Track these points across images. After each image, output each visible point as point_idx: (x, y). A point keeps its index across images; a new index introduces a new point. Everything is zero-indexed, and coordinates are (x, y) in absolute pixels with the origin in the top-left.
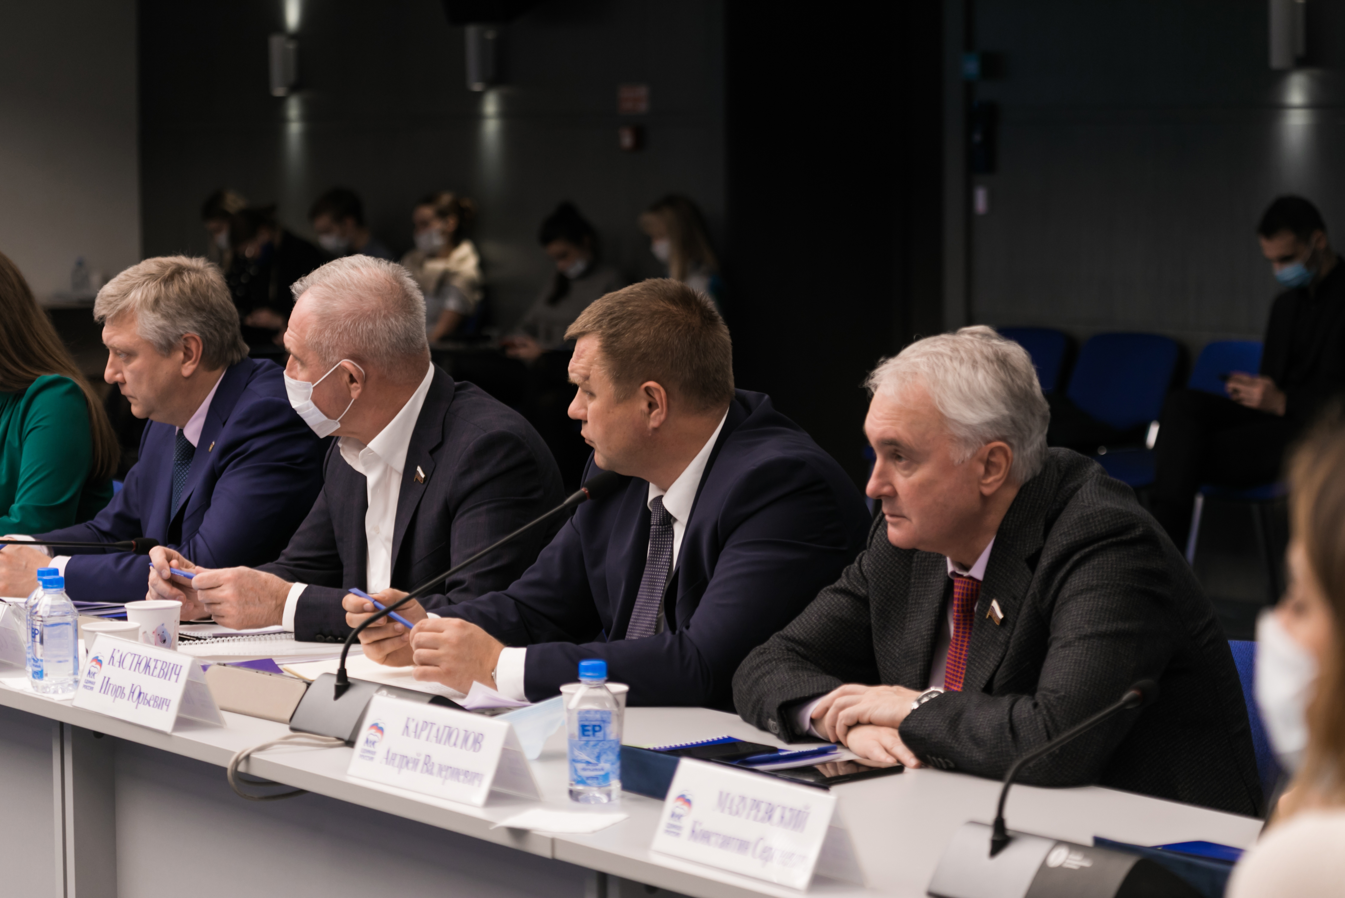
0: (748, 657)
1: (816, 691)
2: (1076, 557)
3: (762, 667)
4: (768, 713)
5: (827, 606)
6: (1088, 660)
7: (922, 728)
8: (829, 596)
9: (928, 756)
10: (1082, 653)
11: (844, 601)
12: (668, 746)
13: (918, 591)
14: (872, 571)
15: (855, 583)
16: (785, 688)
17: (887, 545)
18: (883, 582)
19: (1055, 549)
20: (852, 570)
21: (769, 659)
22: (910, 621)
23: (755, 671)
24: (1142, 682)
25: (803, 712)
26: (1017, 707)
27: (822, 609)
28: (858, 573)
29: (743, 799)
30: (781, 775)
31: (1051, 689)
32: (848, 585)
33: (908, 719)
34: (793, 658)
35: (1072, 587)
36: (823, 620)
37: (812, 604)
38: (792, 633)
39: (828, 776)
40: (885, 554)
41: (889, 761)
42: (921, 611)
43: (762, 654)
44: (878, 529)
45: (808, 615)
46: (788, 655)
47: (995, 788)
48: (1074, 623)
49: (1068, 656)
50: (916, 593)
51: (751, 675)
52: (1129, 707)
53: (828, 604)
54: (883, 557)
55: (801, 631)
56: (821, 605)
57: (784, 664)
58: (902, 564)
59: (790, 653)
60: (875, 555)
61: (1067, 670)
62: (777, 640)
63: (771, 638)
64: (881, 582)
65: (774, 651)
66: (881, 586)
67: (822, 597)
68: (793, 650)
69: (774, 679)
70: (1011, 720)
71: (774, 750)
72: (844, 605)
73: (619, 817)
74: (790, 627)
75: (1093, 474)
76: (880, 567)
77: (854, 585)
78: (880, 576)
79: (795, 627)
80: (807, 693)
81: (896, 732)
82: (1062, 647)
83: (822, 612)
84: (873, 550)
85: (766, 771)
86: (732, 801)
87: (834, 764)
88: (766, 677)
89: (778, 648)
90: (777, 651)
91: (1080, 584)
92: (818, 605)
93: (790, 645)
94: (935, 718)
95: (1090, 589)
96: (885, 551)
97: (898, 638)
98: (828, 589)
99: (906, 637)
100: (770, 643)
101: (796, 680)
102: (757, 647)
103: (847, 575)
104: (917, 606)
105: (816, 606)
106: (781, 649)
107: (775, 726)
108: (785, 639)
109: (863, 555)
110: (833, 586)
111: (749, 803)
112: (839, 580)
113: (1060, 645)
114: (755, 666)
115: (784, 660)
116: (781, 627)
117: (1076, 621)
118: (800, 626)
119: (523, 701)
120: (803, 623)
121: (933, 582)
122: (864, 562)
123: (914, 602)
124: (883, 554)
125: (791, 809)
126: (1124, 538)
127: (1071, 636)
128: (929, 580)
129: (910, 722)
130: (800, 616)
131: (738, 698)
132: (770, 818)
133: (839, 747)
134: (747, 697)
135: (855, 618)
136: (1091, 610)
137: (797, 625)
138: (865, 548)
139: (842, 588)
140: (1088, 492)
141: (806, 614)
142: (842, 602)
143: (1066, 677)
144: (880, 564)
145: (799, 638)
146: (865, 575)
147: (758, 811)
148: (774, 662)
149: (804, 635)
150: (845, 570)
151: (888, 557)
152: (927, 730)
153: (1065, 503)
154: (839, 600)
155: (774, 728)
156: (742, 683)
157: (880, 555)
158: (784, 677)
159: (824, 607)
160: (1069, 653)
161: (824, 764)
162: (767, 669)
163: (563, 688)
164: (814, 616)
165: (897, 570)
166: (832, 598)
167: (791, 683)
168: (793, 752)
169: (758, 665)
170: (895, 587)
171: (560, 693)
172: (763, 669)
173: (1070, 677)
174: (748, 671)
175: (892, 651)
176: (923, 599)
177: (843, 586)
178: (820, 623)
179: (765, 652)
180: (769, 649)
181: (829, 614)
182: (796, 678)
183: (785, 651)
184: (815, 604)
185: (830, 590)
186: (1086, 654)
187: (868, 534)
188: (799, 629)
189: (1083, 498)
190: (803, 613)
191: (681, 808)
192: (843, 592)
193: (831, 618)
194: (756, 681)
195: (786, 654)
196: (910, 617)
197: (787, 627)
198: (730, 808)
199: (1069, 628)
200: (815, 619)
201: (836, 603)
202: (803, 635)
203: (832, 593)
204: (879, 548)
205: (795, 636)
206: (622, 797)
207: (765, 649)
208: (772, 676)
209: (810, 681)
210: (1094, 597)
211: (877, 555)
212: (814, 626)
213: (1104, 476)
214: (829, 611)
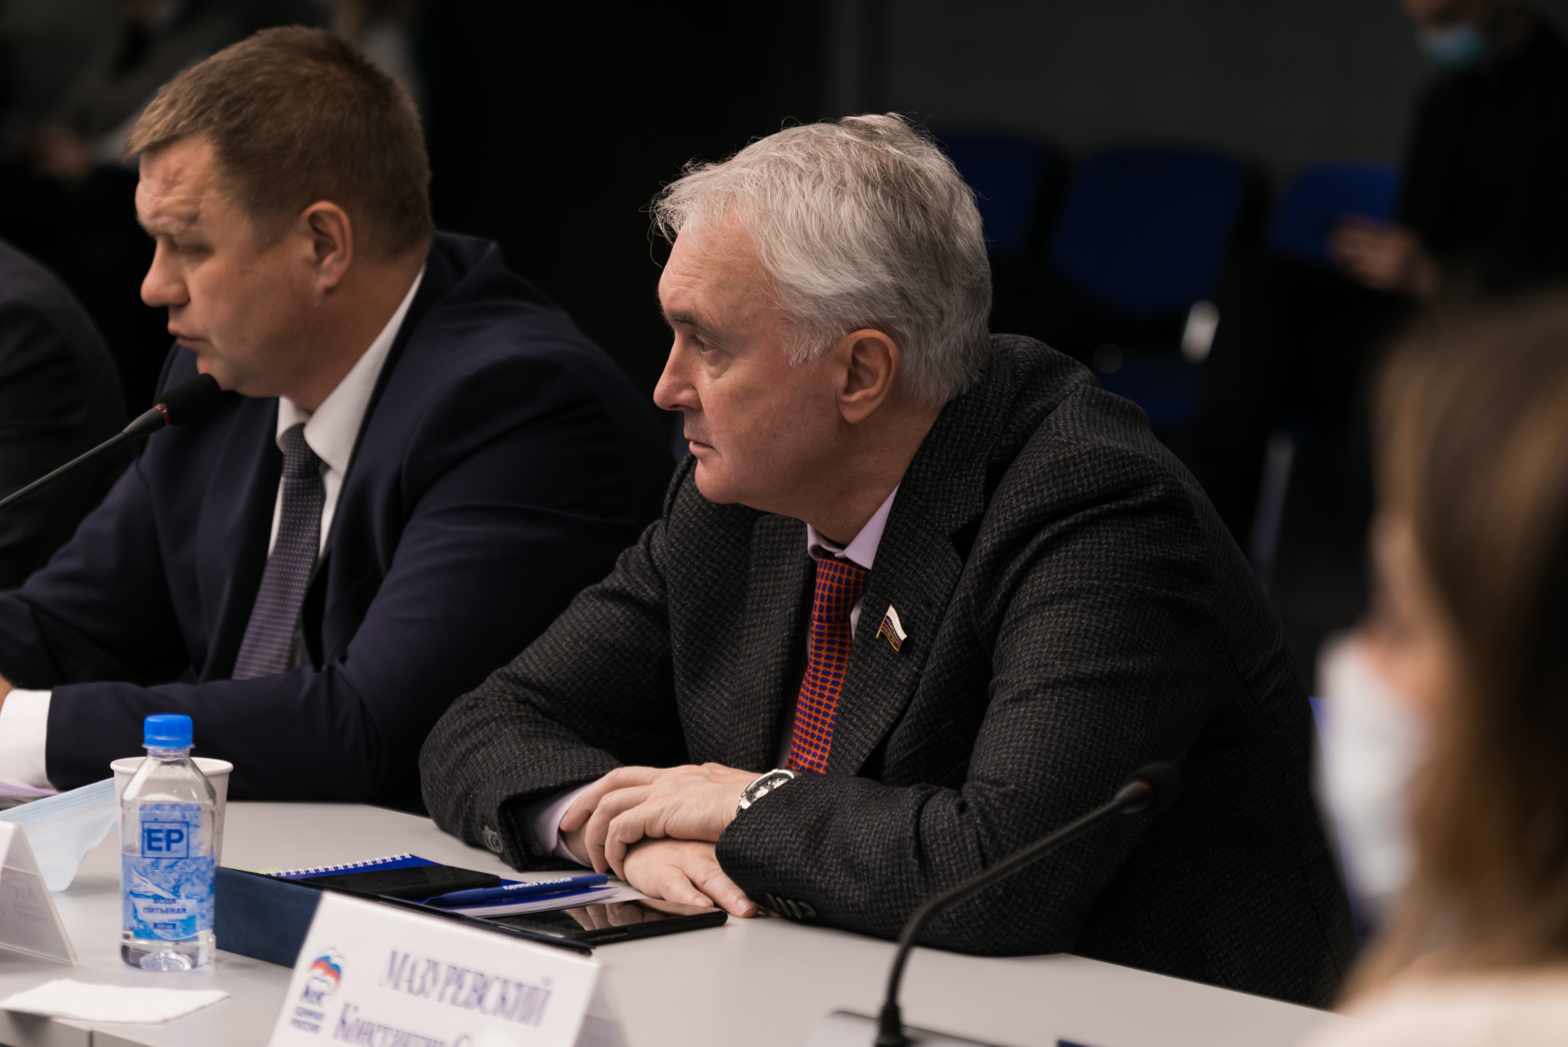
0: (446, 715)
1: (568, 777)
2: (1044, 536)
3: (472, 733)
4: (482, 816)
5: (589, 622)
6: (1058, 725)
7: (759, 844)
8: (592, 604)
9: (770, 896)
10: (1049, 713)
11: (619, 613)
12: (302, 871)
13: (762, 588)
14: (678, 555)
15: (639, 579)
16: (514, 772)
17: (704, 507)
18: (698, 575)
19: (1005, 519)
20: (634, 556)
21: (484, 719)
22: (747, 641)
23: (459, 740)
24: (1150, 768)
25: (545, 816)
26: (929, 810)
27: (579, 628)
28: (643, 561)
29: (433, 965)
30: (504, 926)
31: (992, 778)
32: (625, 584)
33: (733, 828)
34: (527, 716)
35: (1035, 589)
36: (582, 648)
37: (562, 617)
38: (526, 671)
39: (587, 928)
40: (701, 524)
41: (701, 904)
42: (767, 623)
43: (471, 708)
44: (685, 480)
45: (554, 639)
46: (519, 710)
47: (885, 953)
48: (1036, 656)
49: (1024, 717)
50: (759, 591)
51: (452, 747)
52: (1128, 811)
53: (590, 619)
54: (696, 530)
55: (541, 666)
56: (578, 620)
57: (511, 727)
58: (732, 540)
59: (521, 707)
60: (682, 527)
61: (1021, 744)
62: (500, 683)
63: (488, 680)
64: (694, 575)
65: (493, 703)
66: (696, 581)
67: (580, 605)
68: (527, 701)
69: (494, 755)
70: (917, 832)
71: (495, 881)
72: (618, 620)
73: (211, 996)
74: (523, 659)
75: (1076, 385)
76: (692, 548)
77: (637, 582)
78: (693, 564)
79: (531, 658)
80: (551, 780)
81: (711, 851)
82: (1012, 700)
83: (579, 632)
84: (678, 517)
85: (479, 919)
86: (413, 968)
87: (601, 909)
88: (479, 751)
89: (499, 697)
90: (498, 702)
91: (1050, 585)
92: (573, 621)
93: (521, 693)
94: (781, 825)
95: (1069, 595)
96: (699, 518)
97: (727, 674)
98: (590, 591)
99: (741, 671)
100: (486, 689)
101: (533, 757)
102: (463, 696)
103: (625, 566)
104: (761, 614)
105: (569, 622)
106: (506, 700)
107: (495, 838)
108: (513, 682)
109: (655, 528)
110: (599, 586)
111: (443, 972)
112: (611, 575)
113: (1009, 697)
114: (459, 731)
115: (511, 719)
116: (506, 659)
117: (1040, 653)
118: (540, 657)
119: (44, 787)
120: (545, 653)
121: (788, 571)
122: (655, 541)
123: (755, 607)
124: (696, 524)
125: (520, 985)
126: (1130, 503)
127: (1029, 681)
128: (782, 567)
129: (737, 834)
130: (540, 639)
131: (430, 789)
132: (481, 999)
133: (609, 877)
134: (446, 788)
135: (637, 644)
136: (1068, 634)
137: (534, 656)
138: (659, 516)
139: (615, 589)
140: (1068, 417)
141: (551, 636)
142: (615, 615)
143: (1018, 756)
144: (691, 542)
145: (538, 680)
146: (657, 564)
147: (460, 987)
148: (493, 724)
149: (547, 675)
150: (621, 557)
151: (705, 528)
152: (766, 849)
153: (1025, 436)
154: (609, 611)
155: (494, 843)
156: (437, 763)
157: (692, 526)
158: (511, 750)
159: (584, 624)
160: (1025, 712)
161: (582, 907)
162: (481, 736)
163: (114, 765)
164: (565, 640)
165: (724, 553)
166: (597, 608)
167: (524, 762)
168: (528, 885)
169: (464, 729)
170: (720, 582)
171: (110, 774)
172: (474, 737)
173: (1027, 756)
174: (446, 740)
175: (717, 697)
176: (771, 602)
177: (616, 584)
178: (575, 653)
179: (476, 705)
180: (484, 699)
181: (592, 636)
182: (533, 753)
183: (512, 704)
184: (567, 618)
185: (594, 594)
186: (1057, 714)
187: (666, 489)
188: (538, 662)
189: (1057, 427)
190: (546, 634)
191: (321, 982)
192: (619, 596)
193: (595, 644)
194: (462, 760)
195: (515, 708)
196: (748, 635)
197: (518, 658)
198: (410, 981)
199: (1028, 664)
200: (566, 645)
201: (604, 616)
202: (544, 675)
203: (598, 599)
204: (689, 513)
205: (530, 675)
206: (218, 960)
207: (476, 699)
208: (490, 749)
209: (559, 757)
210: (1074, 610)
211: (686, 526)
212: (566, 659)
213: (1097, 389)
214: (591, 632)
